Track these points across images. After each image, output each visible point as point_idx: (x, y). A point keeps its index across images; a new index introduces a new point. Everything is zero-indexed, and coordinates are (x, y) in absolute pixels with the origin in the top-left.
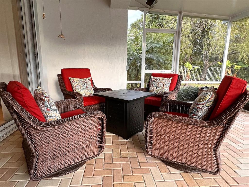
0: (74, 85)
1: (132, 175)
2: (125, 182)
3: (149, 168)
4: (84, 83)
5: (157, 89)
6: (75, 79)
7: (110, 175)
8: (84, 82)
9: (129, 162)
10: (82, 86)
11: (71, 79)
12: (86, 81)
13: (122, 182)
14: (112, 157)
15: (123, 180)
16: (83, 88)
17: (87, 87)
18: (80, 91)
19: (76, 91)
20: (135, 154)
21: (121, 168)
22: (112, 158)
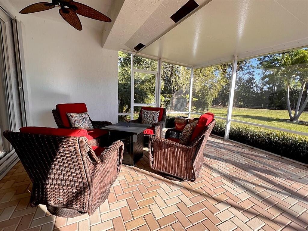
0: (73, 120)
1: (148, 192)
2: (145, 199)
3: (159, 184)
4: (83, 118)
5: (149, 120)
6: (74, 114)
7: (132, 197)
8: (83, 116)
9: (142, 183)
10: (81, 120)
11: (69, 115)
12: (84, 116)
13: (144, 200)
14: (126, 182)
15: (143, 198)
16: (82, 122)
17: (86, 122)
18: (80, 126)
19: (75, 126)
20: (144, 177)
21: (138, 189)
22: (127, 184)
